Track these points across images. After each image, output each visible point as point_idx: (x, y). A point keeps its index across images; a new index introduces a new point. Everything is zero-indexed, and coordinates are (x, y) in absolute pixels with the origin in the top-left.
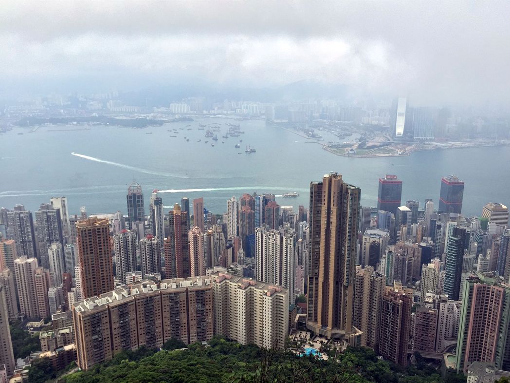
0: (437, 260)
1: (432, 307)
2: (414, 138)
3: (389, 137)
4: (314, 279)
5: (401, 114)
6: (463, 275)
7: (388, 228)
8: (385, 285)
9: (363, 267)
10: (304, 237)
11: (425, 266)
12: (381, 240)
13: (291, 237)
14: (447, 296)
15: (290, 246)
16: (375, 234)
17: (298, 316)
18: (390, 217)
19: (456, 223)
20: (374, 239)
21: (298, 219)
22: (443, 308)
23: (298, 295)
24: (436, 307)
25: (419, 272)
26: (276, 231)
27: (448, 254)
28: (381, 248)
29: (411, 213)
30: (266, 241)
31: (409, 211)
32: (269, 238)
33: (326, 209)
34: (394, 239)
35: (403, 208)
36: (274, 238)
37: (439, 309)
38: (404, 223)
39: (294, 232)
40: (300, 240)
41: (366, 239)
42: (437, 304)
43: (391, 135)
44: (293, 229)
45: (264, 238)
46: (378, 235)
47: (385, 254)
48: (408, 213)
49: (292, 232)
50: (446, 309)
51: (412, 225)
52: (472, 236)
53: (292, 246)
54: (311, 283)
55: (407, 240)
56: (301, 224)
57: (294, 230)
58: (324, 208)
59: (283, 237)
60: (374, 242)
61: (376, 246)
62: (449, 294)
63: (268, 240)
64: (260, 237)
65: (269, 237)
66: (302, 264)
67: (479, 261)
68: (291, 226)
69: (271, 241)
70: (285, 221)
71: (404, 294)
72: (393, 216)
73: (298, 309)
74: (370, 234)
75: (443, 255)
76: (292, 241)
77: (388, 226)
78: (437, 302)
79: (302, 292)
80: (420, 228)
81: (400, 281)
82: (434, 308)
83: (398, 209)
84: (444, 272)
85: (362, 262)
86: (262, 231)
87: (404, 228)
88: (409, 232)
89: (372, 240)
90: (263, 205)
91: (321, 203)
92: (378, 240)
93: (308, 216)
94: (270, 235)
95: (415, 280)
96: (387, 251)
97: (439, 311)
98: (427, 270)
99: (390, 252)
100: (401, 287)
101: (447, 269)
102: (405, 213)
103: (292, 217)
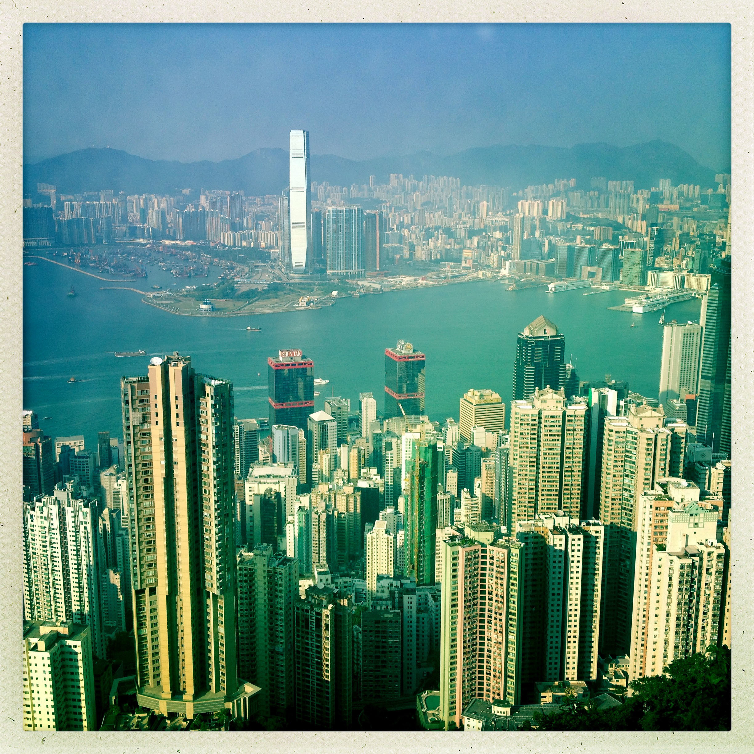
0: (389, 511)
1: (390, 607)
2: (328, 272)
4: (147, 593)
5: (298, 225)
6: (438, 533)
7: (294, 460)
8: (298, 577)
9: (251, 549)
11: (370, 528)
12: (282, 485)
13: (86, 506)
15: (86, 528)
16: (268, 476)
17: (116, 683)
18: (294, 437)
19: (416, 436)
20: (268, 487)
22: (410, 605)
23: (113, 636)
24: (397, 605)
25: (360, 542)
26: (47, 497)
28: (283, 502)
29: (335, 424)
31: (331, 420)
32: (32, 516)
33: (162, 433)
35: (319, 416)
36: (45, 514)
37: (401, 607)
38: (323, 445)
40: (107, 510)
41: (251, 489)
42: (397, 600)
43: (283, 268)
46: (275, 477)
47: (292, 514)
48: (330, 424)
50: (414, 605)
51: (339, 449)
53: (89, 527)
54: (141, 603)
57: (92, 489)
58: (157, 433)
59: (67, 508)
60: (269, 492)
61: (273, 499)
67: (463, 502)
70: (68, 472)
71: (336, 591)
72: (301, 434)
73: (115, 668)
74: (261, 477)
76: (89, 516)
77: (294, 454)
78: (397, 595)
79: (121, 628)
80: (355, 453)
82: (393, 607)
83: (311, 419)
85: (248, 537)
87: (325, 456)
89: (263, 490)
91: (150, 423)
92: (275, 488)
96: (296, 508)
97: (402, 612)
99: (302, 509)
100: (329, 576)
102: (323, 426)
103: (85, 460)
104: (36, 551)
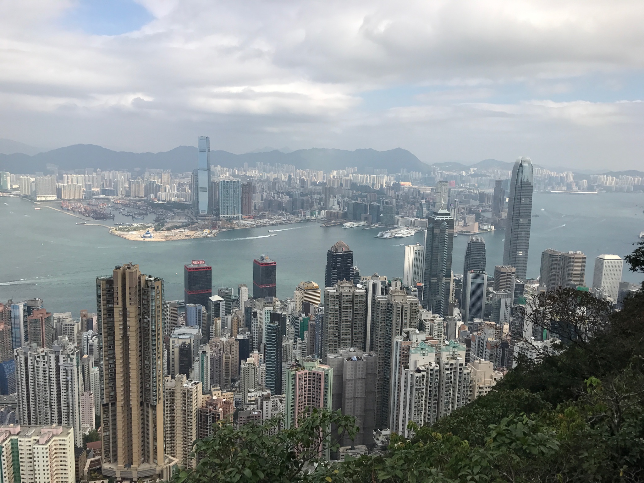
0: (256, 352)
1: (256, 408)
2: (220, 216)
3: (192, 216)
4: (110, 405)
5: (203, 189)
6: (284, 364)
7: (199, 324)
8: (201, 393)
9: (173, 377)
10: (90, 351)
11: (244, 362)
12: (192, 339)
13: (73, 354)
14: (269, 392)
16: (184, 334)
17: (89, 461)
18: (200, 310)
19: (271, 308)
20: (184, 341)
21: (80, 329)
22: (267, 407)
23: (87, 433)
24: (259, 407)
25: (238, 372)
26: (48, 349)
27: (267, 344)
28: (192, 349)
29: (224, 302)
30: (33, 365)
31: (222, 301)
32: (37, 361)
33: (121, 309)
34: (207, 336)
35: (215, 298)
36: (46, 360)
37: (262, 408)
38: (217, 315)
39: (75, 347)
40: (85, 356)
41: (174, 342)
42: (259, 404)
43: (194, 214)
44: (74, 343)
45: (29, 362)
46: (189, 334)
47: (198, 355)
48: (221, 303)
49: (72, 347)
50: (270, 407)
51: (226, 317)
52: (288, 320)
54: (106, 411)
55: (222, 335)
56: (85, 335)
57: (76, 345)
58: (118, 310)
59: (60, 356)
60: (184, 343)
61: (187, 348)
62: (271, 390)
63: (36, 365)
64: (23, 362)
65: (38, 359)
66: (90, 389)
67: (298, 346)
68: (70, 340)
69: (41, 365)
70: (61, 334)
71: (224, 400)
72: (204, 309)
73: (88, 452)
74: (179, 335)
75: (262, 346)
76: (74, 360)
77: (199, 321)
78: (259, 401)
79: (92, 428)
80: (236, 319)
81: (218, 386)
82: (258, 409)
83: (210, 300)
84: (264, 365)
85: (171, 371)
86: (25, 353)
87: (218, 321)
88: (223, 326)
89: (181, 341)
90: (25, 316)
91: (113, 304)
92: (188, 341)
93: (95, 322)
94: (39, 357)
95: (234, 381)
96: (200, 352)
97: (263, 411)
98: (247, 366)
99: (204, 353)
100: (220, 392)
101: (267, 361)
102: (217, 304)
103: (72, 326)
104: (40, 383)
